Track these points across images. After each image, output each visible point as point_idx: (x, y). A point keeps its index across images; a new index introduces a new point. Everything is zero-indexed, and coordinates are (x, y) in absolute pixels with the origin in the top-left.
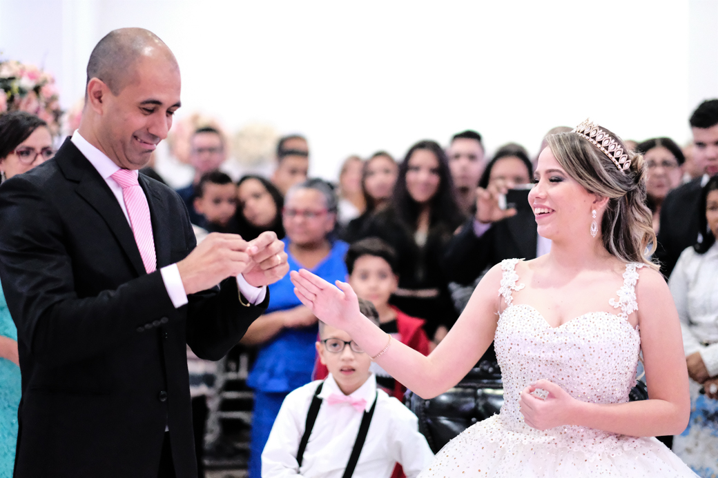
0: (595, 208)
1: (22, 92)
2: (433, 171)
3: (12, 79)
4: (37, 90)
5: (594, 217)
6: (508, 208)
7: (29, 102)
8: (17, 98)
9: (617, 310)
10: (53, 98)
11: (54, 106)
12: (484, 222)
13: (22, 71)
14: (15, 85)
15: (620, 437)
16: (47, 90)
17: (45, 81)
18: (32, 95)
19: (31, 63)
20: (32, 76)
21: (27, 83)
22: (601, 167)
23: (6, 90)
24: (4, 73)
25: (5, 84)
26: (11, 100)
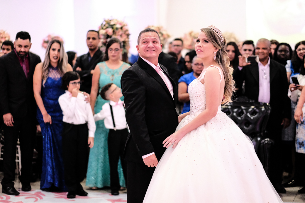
0: (215, 51)
1: (117, 29)
2: (233, 51)
3: (114, 25)
4: (121, 28)
5: (215, 54)
6: (248, 62)
7: (119, 32)
8: (116, 31)
10: (127, 30)
11: (127, 33)
12: (241, 67)
13: (118, 22)
14: (115, 27)
15: (196, 129)
16: (125, 28)
17: (124, 26)
18: (120, 30)
19: (120, 19)
20: (120, 24)
21: (118, 26)
22: (218, 40)
23: (113, 28)
24: (112, 23)
25: (112, 26)
26: (114, 31)
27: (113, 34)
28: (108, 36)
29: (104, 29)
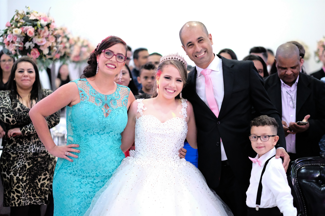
1: (42, 26)
3: (37, 20)
4: (48, 26)
7: (45, 32)
8: (39, 30)
11: (56, 33)
14: (38, 24)
17: (52, 22)
18: (46, 28)
20: (45, 19)
21: (43, 22)
23: (34, 26)
24: (32, 18)
25: (34, 23)
26: (36, 31)
27: (36, 35)
28: (27, 38)
29: (19, 28)
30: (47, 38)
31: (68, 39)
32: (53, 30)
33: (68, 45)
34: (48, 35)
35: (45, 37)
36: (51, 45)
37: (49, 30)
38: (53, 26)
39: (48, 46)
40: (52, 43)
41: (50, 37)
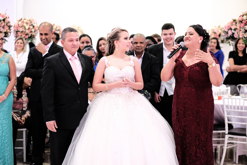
4: (4, 20)
7: (2, 24)
9: (131, 66)
17: (6, 18)
20: (3, 16)
21: (1, 18)
30: (3, 27)
31: (34, 27)
32: (7, 23)
33: (33, 30)
34: (4, 26)
35: (2, 27)
36: (6, 31)
37: (4, 23)
38: (7, 20)
39: (4, 32)
40: (7, 30)
41: (5, 26)
